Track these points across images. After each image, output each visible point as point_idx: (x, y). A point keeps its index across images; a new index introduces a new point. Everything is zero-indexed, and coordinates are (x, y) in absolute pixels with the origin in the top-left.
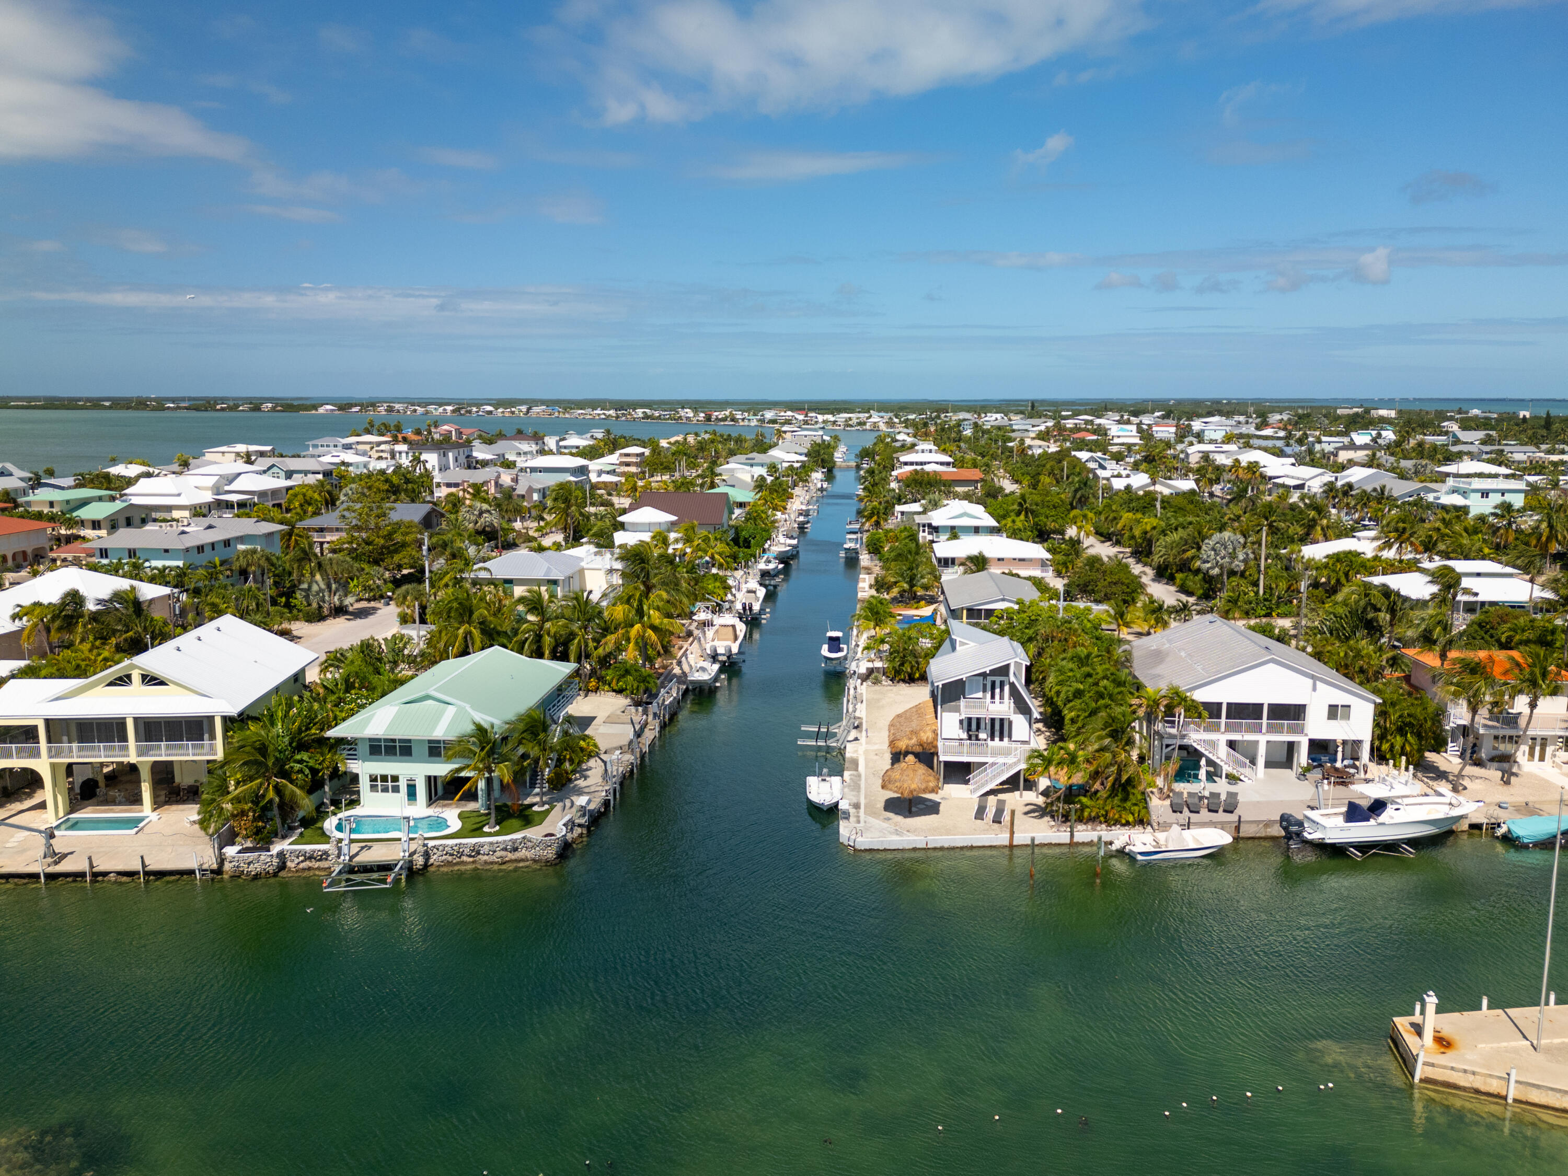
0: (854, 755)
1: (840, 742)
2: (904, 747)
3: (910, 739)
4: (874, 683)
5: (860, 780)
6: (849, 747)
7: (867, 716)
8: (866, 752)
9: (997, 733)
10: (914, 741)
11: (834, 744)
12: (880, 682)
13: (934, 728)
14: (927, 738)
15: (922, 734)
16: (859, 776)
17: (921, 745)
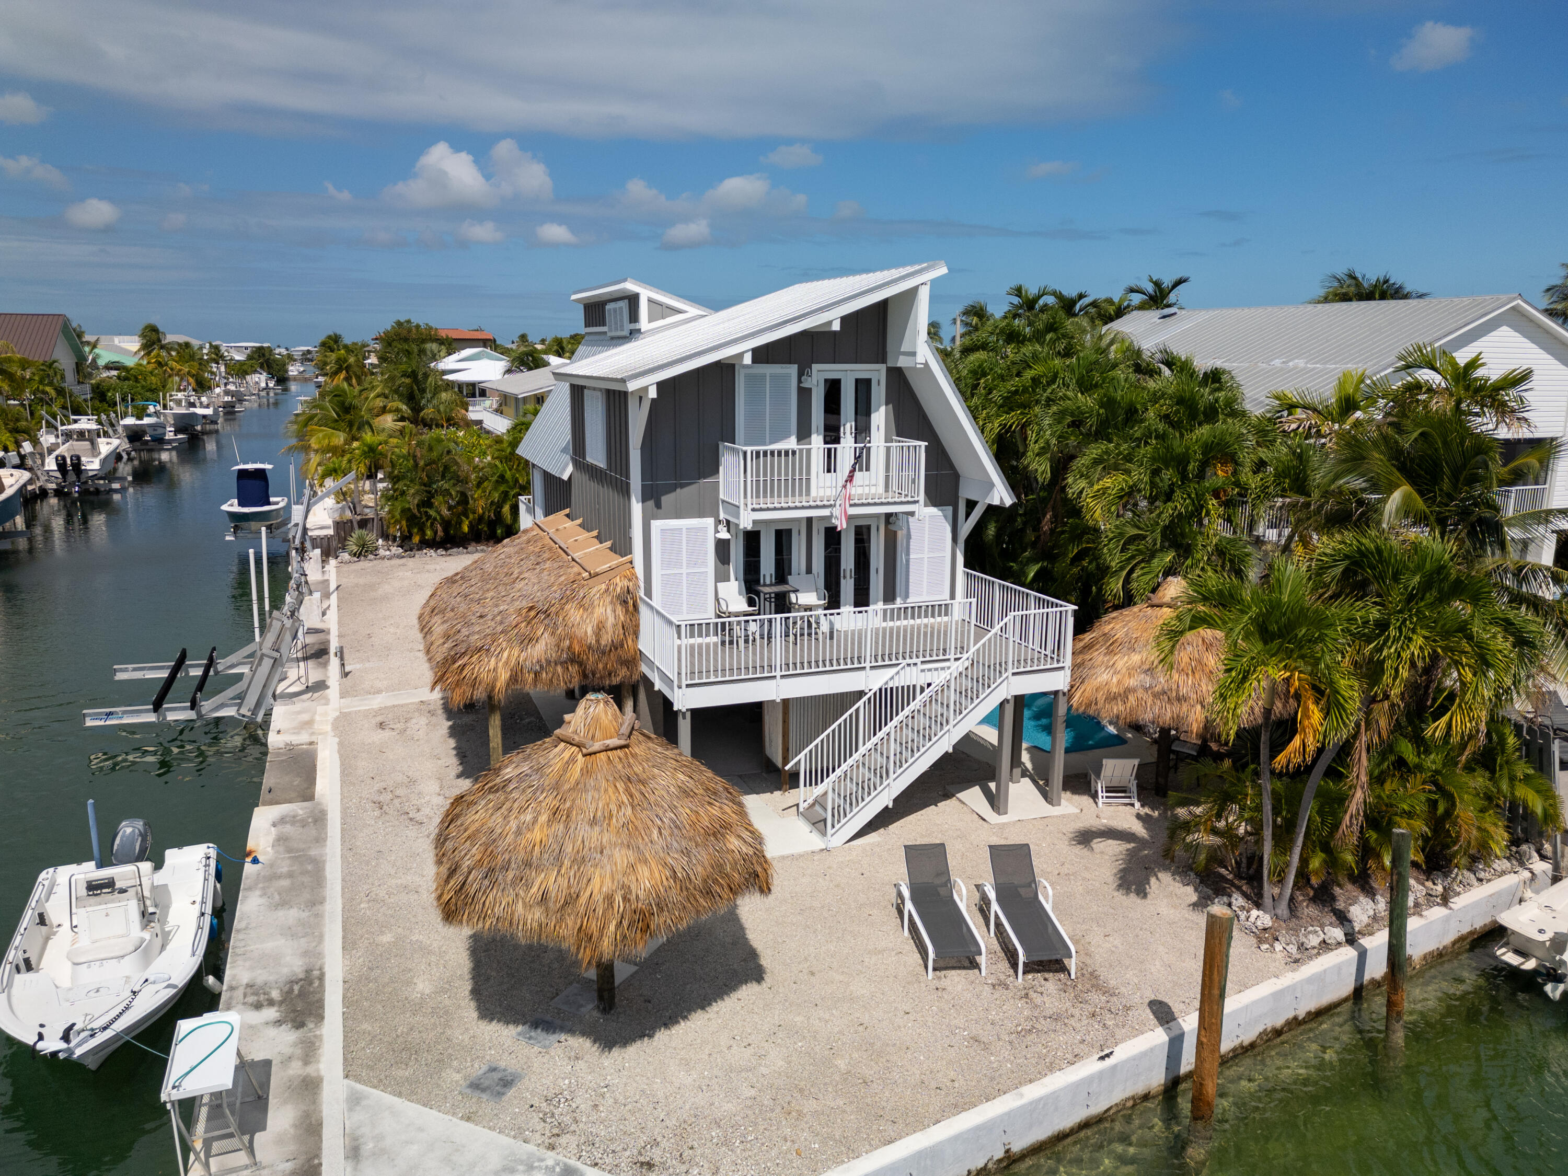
0: (302, 738)
1: (251, 700)
2: (504, 676)
3: (528, 640)
4: (358, 555)
5: (320, 840)
6: (281, 716)
7: (340, 623)
8: (343, 723)
9: (847, 587)
10: (541, 649)
11: (229, 712)
12: (374, 551)
13: (620, 584)
14: (600, 628)
15: (574, 614)
16: (319, 819)
17: (574, 659)
